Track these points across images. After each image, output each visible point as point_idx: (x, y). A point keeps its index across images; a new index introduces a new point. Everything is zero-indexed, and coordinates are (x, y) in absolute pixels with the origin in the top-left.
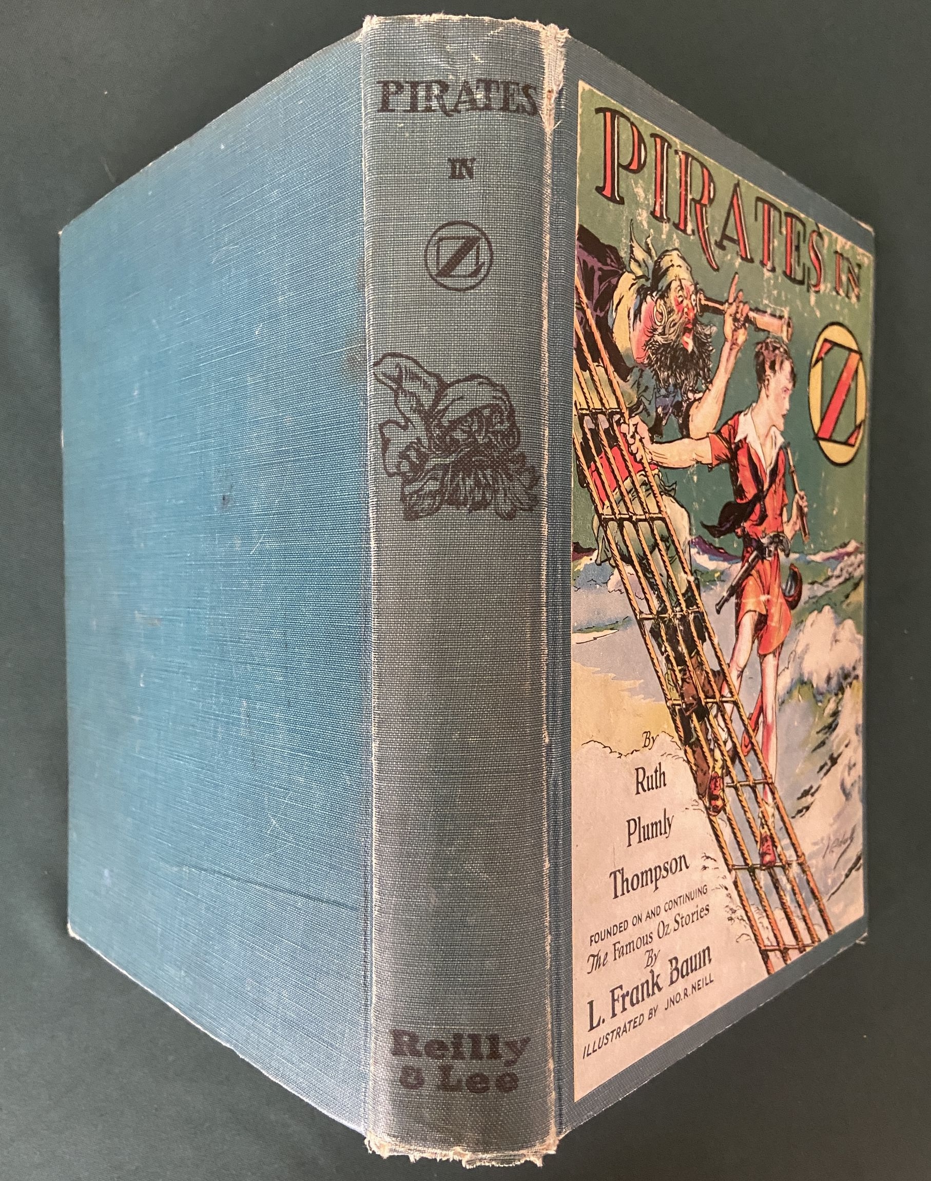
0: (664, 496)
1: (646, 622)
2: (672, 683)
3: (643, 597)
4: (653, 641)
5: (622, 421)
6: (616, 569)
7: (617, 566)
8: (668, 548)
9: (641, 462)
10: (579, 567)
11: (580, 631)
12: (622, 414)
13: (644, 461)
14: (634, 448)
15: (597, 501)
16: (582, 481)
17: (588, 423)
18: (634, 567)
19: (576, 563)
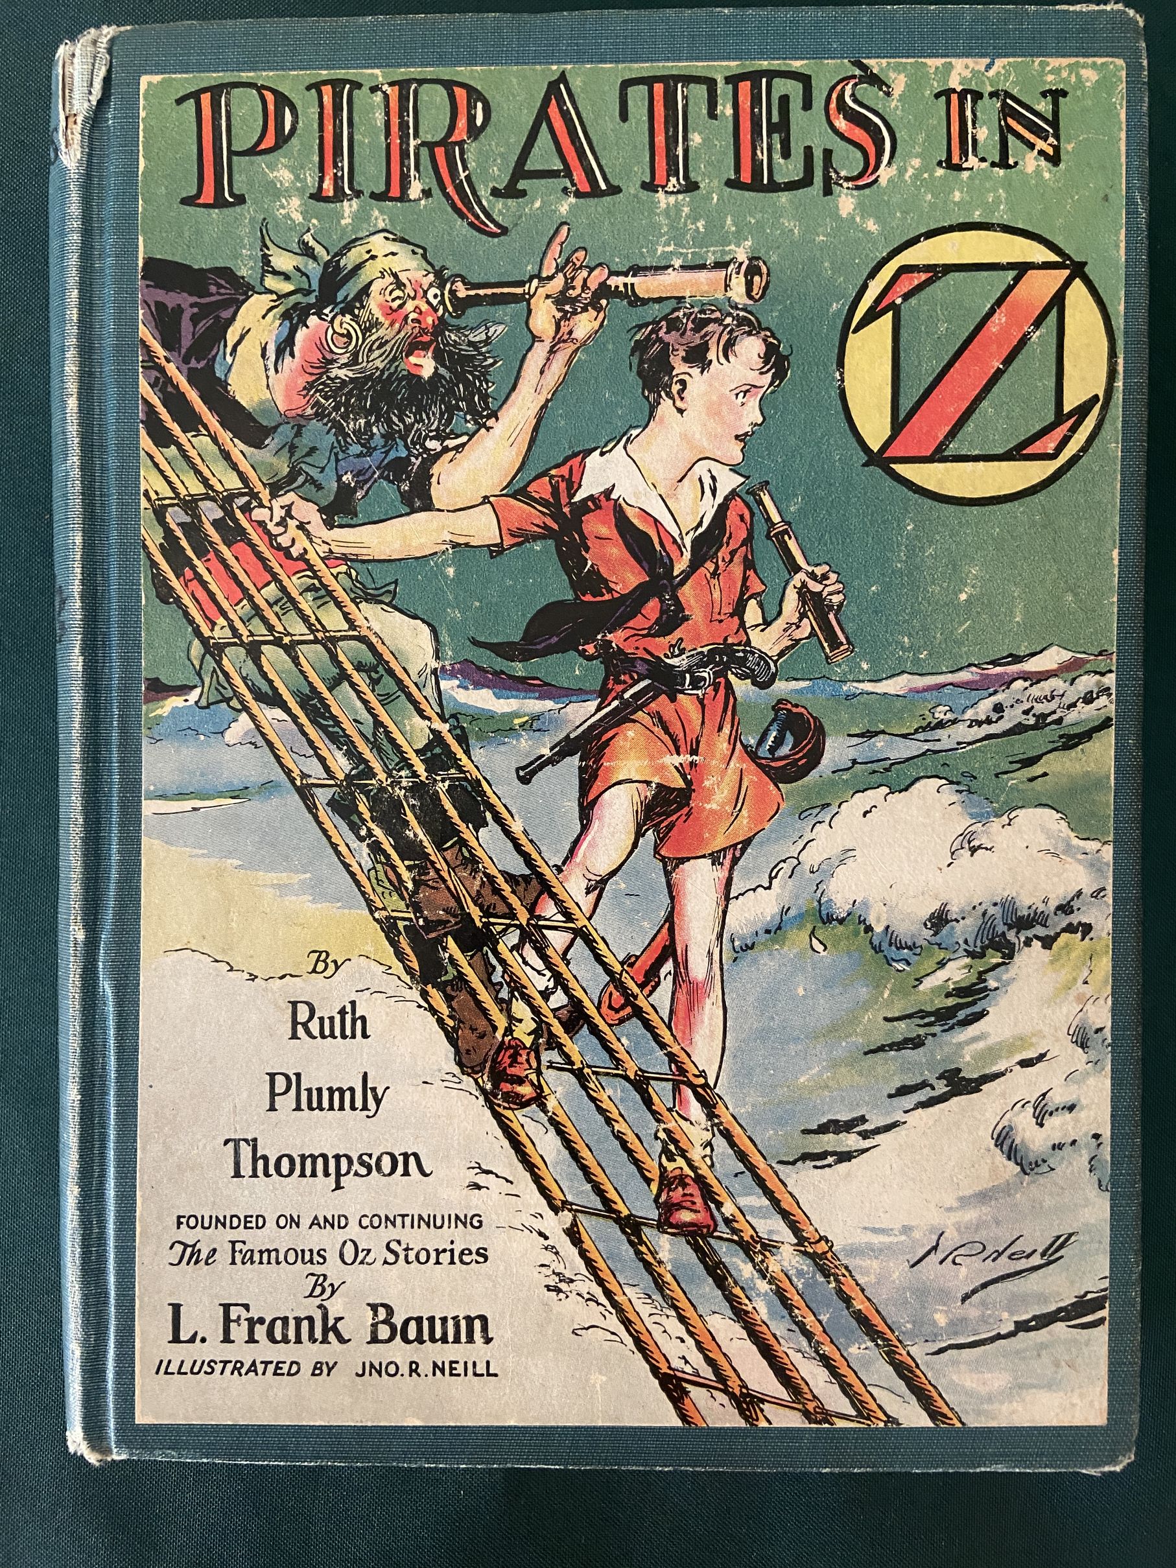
0: (363, 605)
1: (318, 792)
2: (387, 885)
3: (312, 752)
4: (338, 820)
5: (254, 504)
6: (244, 714)
7: (246, 709)
8: (374, 683)
9: (302, 557)
10: (159, 712)
11: (163, 797)
12: (254, 495)
13: (312, 556)
14: (284, 541)
15: (199, 620)
16: (165, 593)
17: (176, 517)
18: (288, 711)
19: (151, 705)
